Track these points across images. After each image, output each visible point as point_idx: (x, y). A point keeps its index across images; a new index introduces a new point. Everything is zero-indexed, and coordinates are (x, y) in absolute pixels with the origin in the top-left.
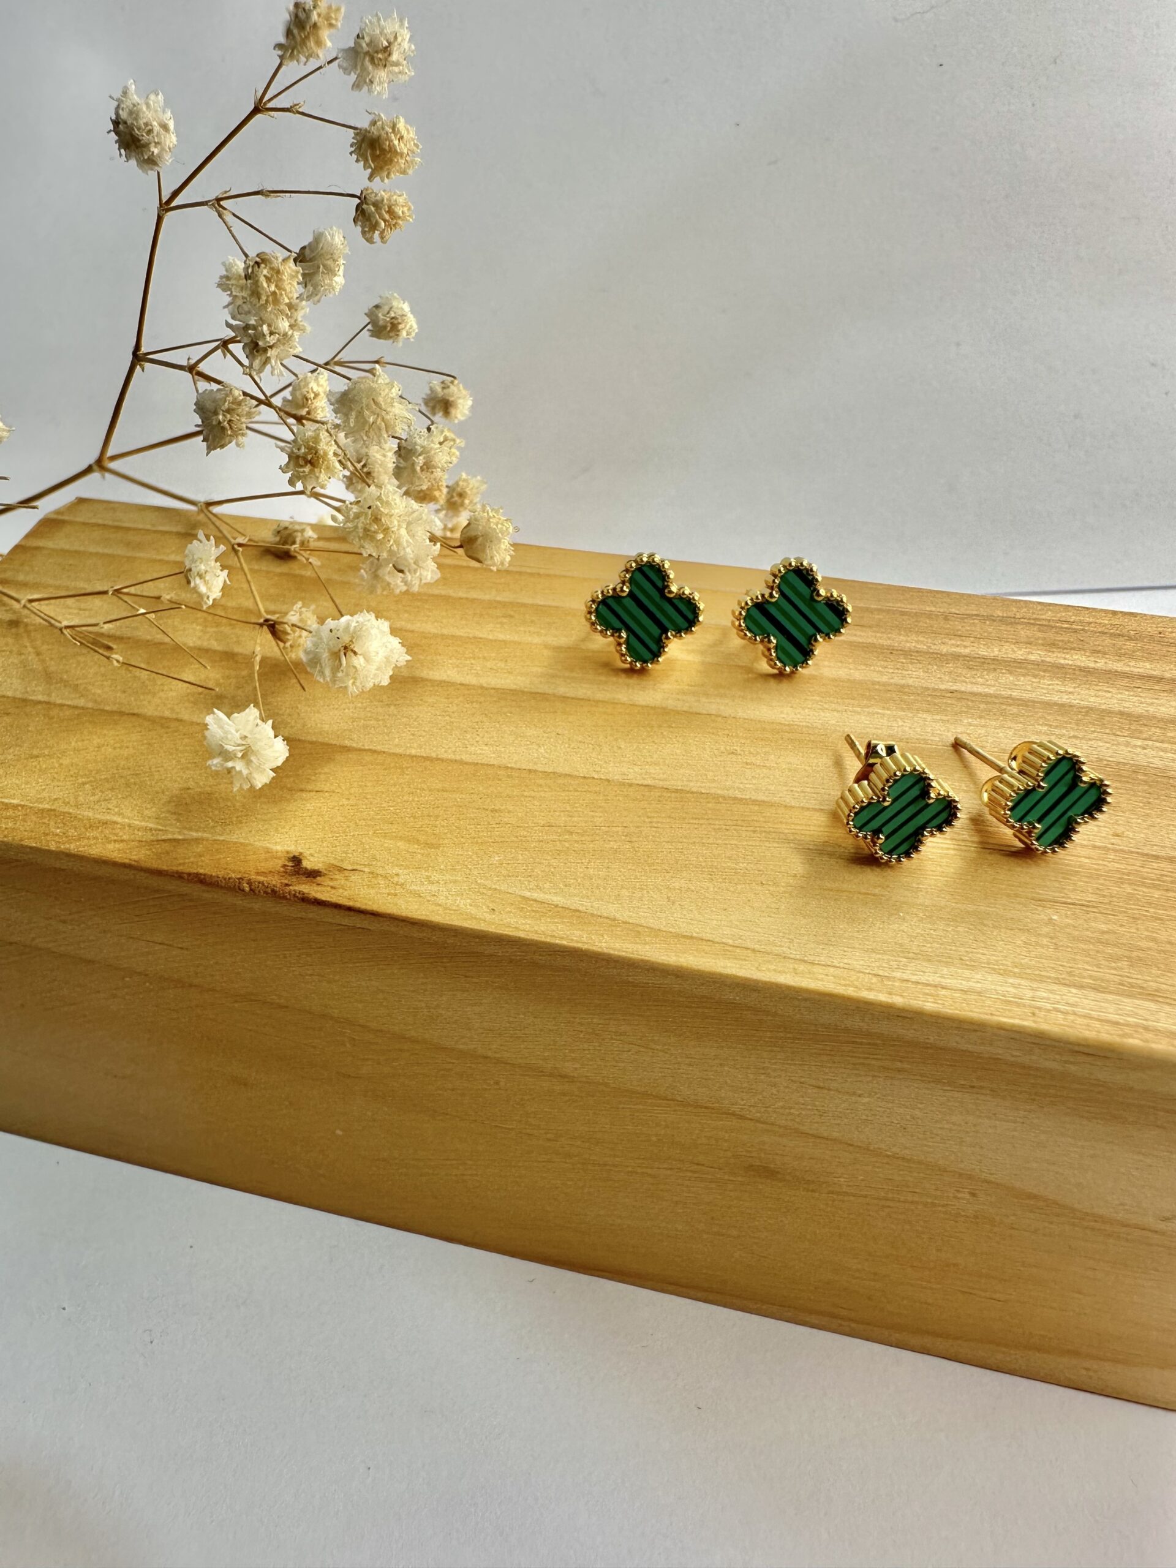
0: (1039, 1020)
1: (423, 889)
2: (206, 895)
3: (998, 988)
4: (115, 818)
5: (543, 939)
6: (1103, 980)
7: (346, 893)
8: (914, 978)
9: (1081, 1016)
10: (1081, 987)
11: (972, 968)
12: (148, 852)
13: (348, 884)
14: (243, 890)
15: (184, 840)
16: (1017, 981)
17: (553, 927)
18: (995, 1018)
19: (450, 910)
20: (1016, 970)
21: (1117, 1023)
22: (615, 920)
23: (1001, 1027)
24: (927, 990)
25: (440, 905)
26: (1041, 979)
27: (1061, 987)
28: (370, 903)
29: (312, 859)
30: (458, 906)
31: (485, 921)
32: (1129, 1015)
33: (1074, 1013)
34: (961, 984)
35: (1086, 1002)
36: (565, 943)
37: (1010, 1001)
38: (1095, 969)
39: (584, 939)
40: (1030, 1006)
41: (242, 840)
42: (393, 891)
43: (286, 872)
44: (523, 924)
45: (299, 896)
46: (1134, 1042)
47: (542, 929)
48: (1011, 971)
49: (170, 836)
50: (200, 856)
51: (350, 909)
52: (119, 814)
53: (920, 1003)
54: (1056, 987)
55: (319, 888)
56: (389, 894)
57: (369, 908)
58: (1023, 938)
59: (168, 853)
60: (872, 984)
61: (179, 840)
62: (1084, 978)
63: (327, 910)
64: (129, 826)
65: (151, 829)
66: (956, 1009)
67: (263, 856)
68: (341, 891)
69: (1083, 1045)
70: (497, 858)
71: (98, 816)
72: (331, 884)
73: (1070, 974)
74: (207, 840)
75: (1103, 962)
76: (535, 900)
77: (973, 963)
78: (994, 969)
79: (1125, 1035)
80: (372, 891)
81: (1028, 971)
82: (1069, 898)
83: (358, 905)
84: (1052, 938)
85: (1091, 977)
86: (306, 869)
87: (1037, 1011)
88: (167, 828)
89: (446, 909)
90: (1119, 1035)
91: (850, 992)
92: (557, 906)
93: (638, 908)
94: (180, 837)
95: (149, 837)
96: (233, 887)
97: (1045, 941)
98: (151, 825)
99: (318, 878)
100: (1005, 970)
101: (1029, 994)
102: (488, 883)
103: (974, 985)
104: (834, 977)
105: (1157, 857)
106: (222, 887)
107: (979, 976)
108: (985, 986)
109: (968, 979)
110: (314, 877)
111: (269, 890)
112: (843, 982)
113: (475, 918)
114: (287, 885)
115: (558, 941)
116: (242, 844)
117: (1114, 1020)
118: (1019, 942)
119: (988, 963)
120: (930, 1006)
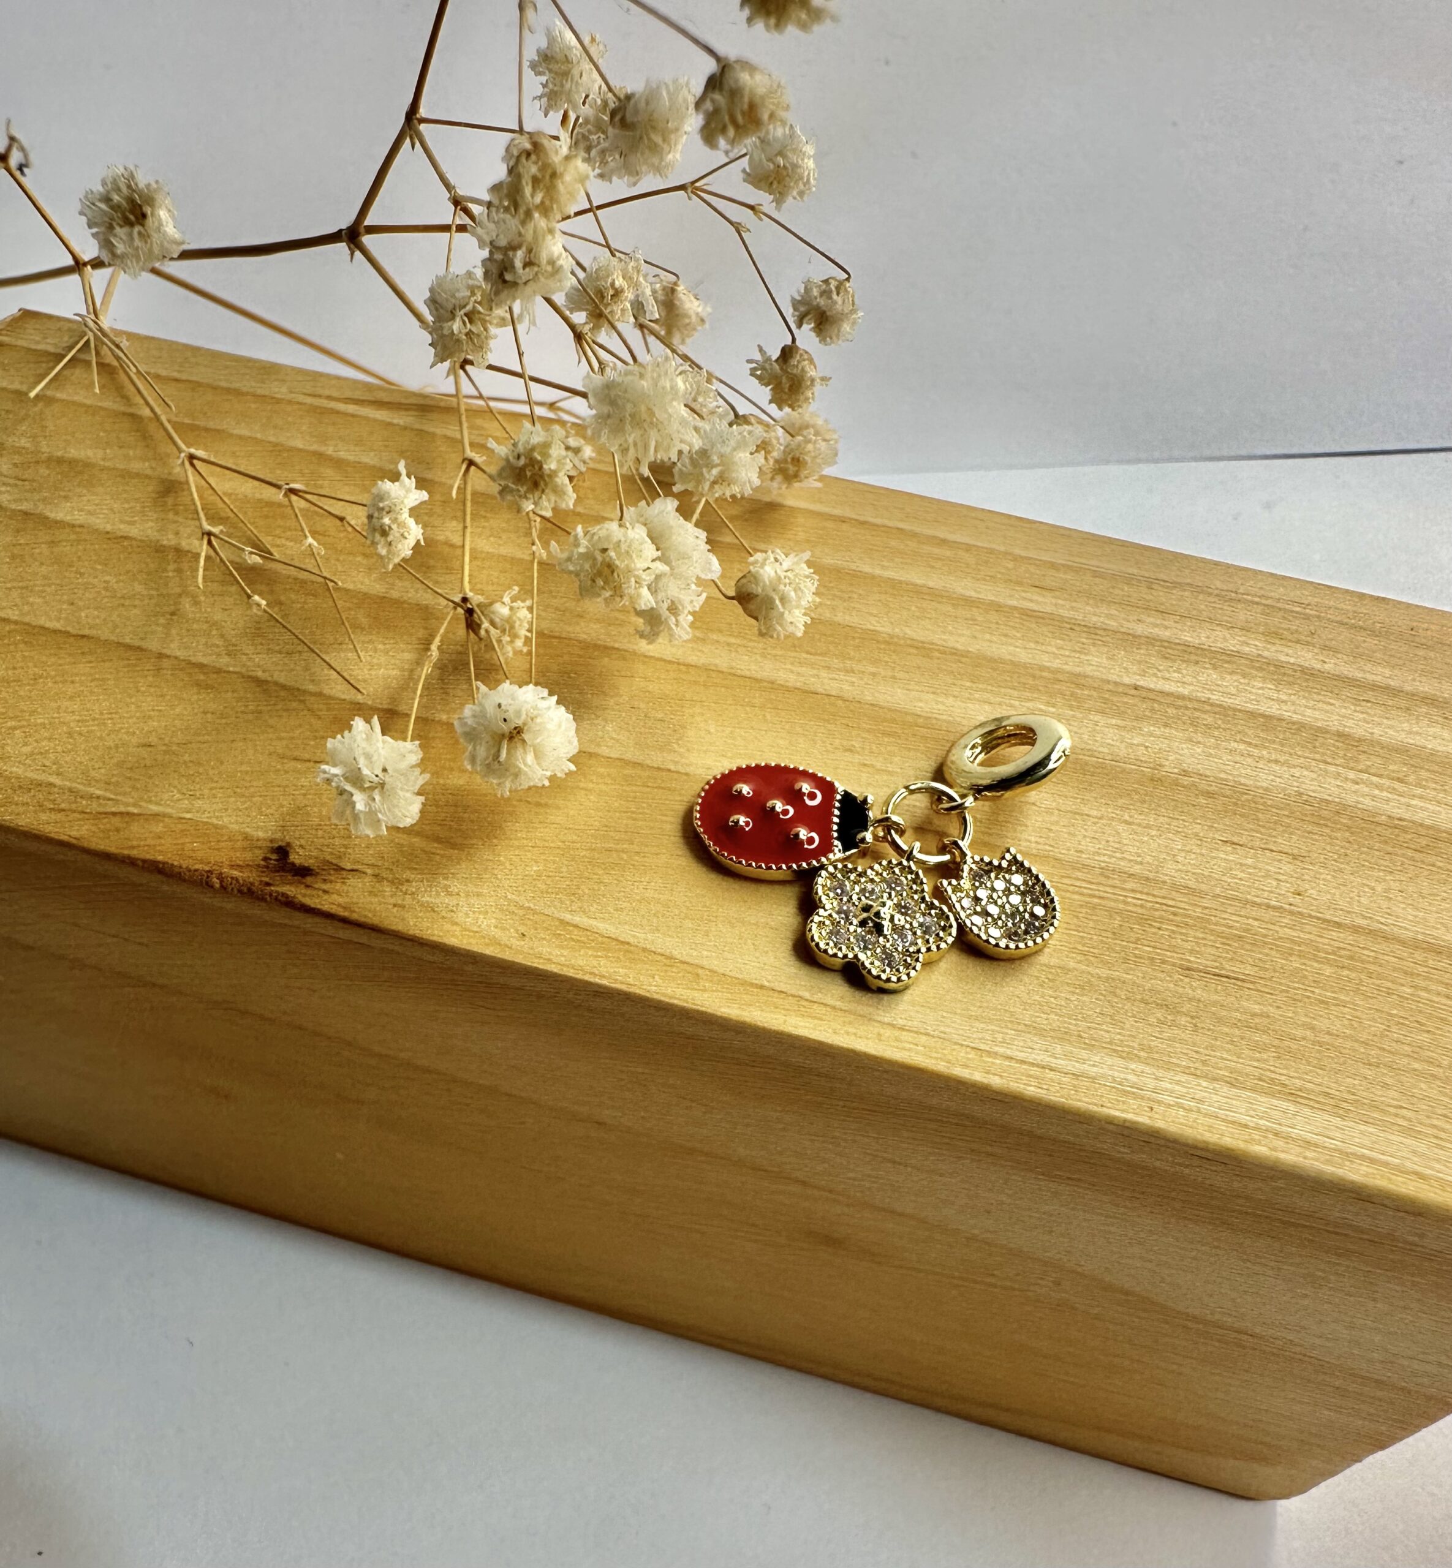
0: (1157, 1116)
1: (438, 901)
2: (165, 888)
3: (1116, 1074)
4: (53, 779)
5: (579, 976)
6: (1240, 1073)
7: (341, 900)
8: (1021, 1055)
9: (1206, 1115)
10: (1215, 1079)
11: (1090, 1047)
12: (94, 829)
13: (345, 888)
14: (212, 887)
15: (139, 815)
16: (1140, 1067)
17: (595, 963)
18: (1105, 1110)
19: (469, 931)
20: (1142, 1054)
21: (1246, 1126)
22: (671, 958)
23: (1110, 1121)
24: (1035, 1071)
25: (456, 924)
26: (1168, 1066)
27: (1191, 1078)
28: (370, 915)
29: (301, 852)
30: (480, 926)
31: (511, 948)
32: (1261, 1118)
33: (1199, 1111)
34: (1074, 1067)
35: (1215, 1098)
36: (605, 982)
37: (1128, 1092)
38: (1235, 1058)
39: (631, 980)
40: (1149, 1099)
41: (215, 821)
42: (400, 902)
43: (267, 867)
44: (557, 956)
45: (283, 899)
46: (1260, 1149)
47: (581, 963)
48: (1136, 1055)
49: (122, 809)
50: (160, 838)
51: (345, 921)
52: (58, 774)
53: (1022, 1086)
54: (1184, 1078)
55: (309, 892)
56: (395, 905)
57: (369, 921)
58: (1159, 1015)
59: (118, 830)
60: (968, 1059)
61: (134, 814)
62: (1220, 1069)
63: (317, 919)
64: (71, 790)
65: (98, 797)
66: (1062, 1097)
67: (239, 844)
68: (335, 896)
69: (1202, 1149)
70: (535, 868)
71: (30, 775)
72: (325, 887)
73: (1204, 1063)
74: (170, 817)
75: (1247, 1052)
76: (576, 926)
77: (1093, 1042)
78: (1115, 1051)
79: (1252, 1141)
80: (375, 900)
81: (1156, 1056)
82: (1223, 969)
83: (355, 916)
84: (1192, 1017)
85: (1227, 1068)
86: (293, 864)
87: (1155, 1106)
88: (119, 798)
89: (466, 930)
90: (1245, 1141)
91: (941, 1067)
92: (603, 936)
93: (702, 944)
94: (136, 811)
95: (95, 807)
96: (202, 881)
97: (1183, 1020)
98: (98, 792)
99: (309, 879)
100: (1128, 1053)
101: (1151, 1083)
102: (522, 900)
103: (1090, 1068)
104: (925, 1047)
105: (1339, 925)
106: (184, 880)
107: (1097, 1059)
108: (1101, 1071)
109: (1083, 1061)
110: (304, 876)
111: (245, 890)
112: (935, 1055)
113: (500, 945)
114: (268, 884)
115: (597, 980)
116: (216, 827)
117: (1244, 1122)
118: (1153, 1020)
119: (1111, 1043)
120: (1031, 1090)
